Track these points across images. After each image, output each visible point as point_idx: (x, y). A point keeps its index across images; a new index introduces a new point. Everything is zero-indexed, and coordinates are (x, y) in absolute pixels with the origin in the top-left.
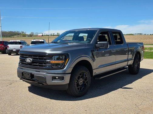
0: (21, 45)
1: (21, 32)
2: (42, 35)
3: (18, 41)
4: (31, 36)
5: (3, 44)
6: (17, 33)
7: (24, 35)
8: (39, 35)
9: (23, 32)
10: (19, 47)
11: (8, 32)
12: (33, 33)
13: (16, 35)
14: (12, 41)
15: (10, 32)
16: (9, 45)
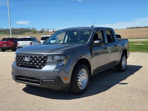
0: (31, 41)
1: (31, 29)
2: (53, 31)
3: (27, 37)
4: (42, 32)
5: (13, 41)
6: (27, 30)
7: (35, 32)
8: (50, 31)
9: (33, 29)
10: (29, 43)
11: (19, 29)
12: (44, 29)
13: (27, 32)
14: (22, 37)
15: (21, 29)
16: (18, 42)
